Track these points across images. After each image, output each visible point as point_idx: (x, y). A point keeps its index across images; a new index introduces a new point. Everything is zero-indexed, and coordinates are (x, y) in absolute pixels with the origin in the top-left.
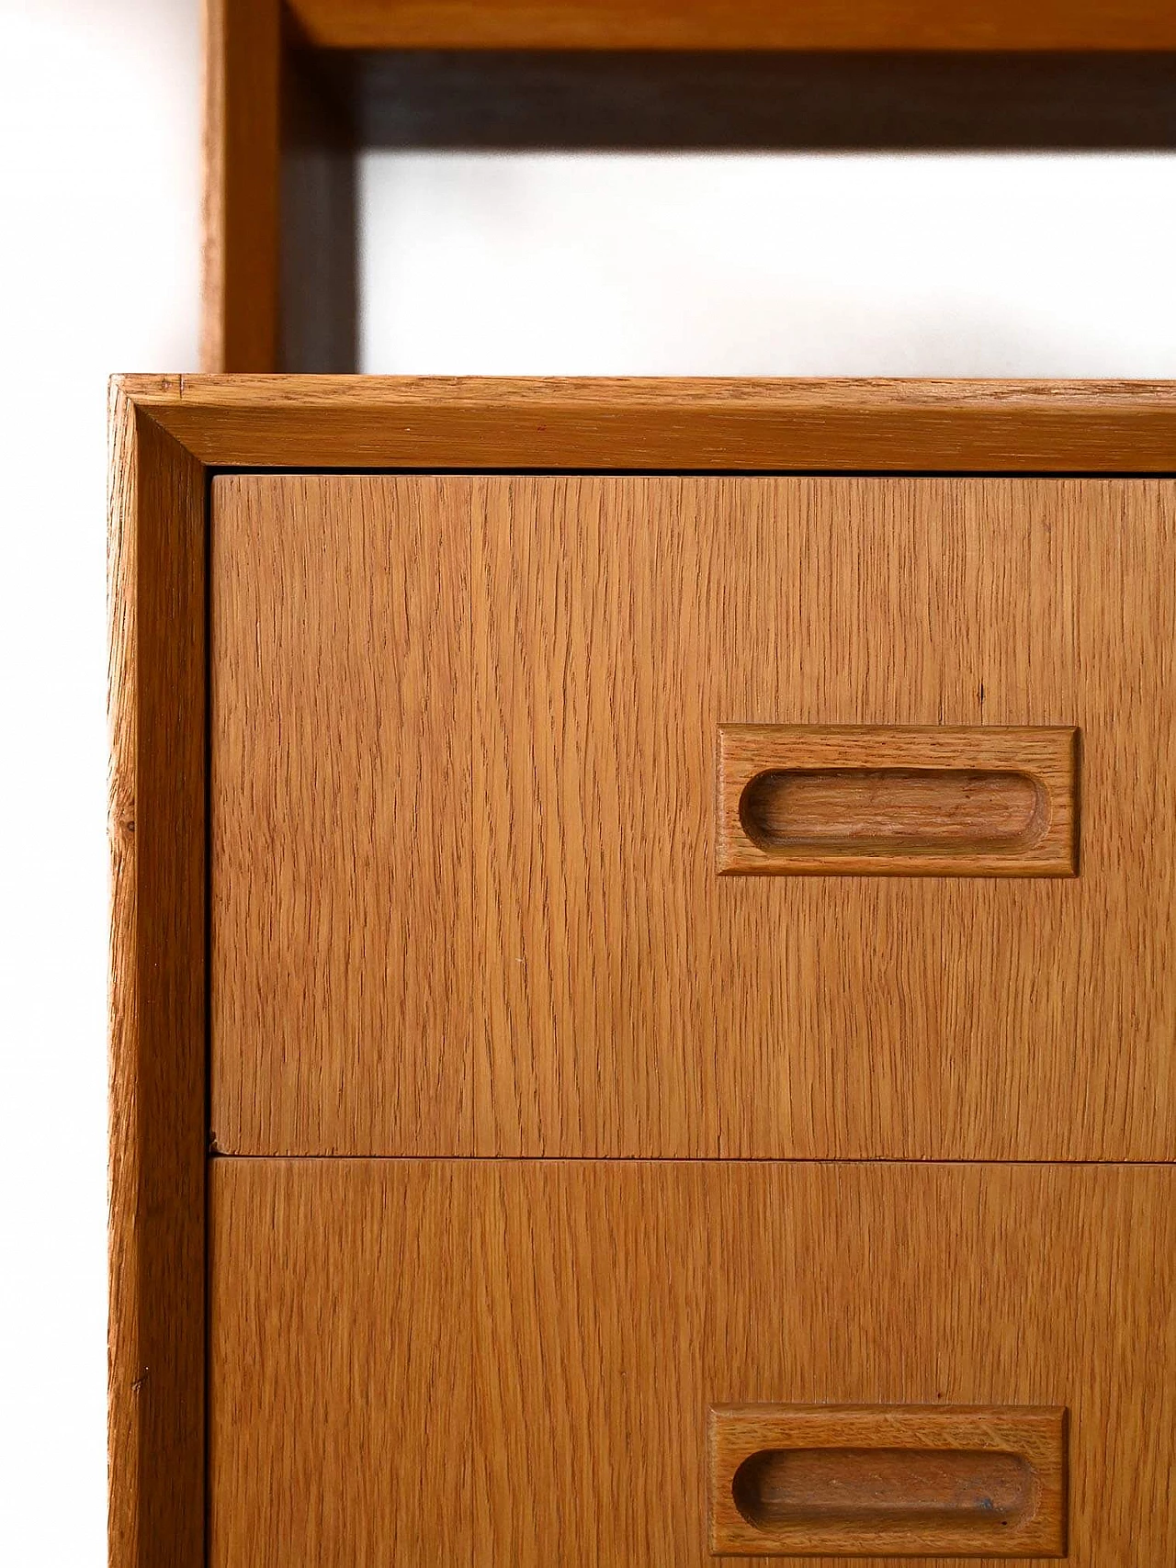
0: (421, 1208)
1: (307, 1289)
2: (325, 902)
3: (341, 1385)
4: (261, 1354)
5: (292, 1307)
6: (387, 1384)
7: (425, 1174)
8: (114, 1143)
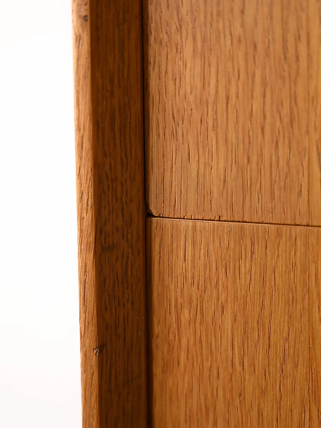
0: (276, 255)
1: (206, 299)
2: (213, 64)
3: (227, 358)
4: (179, 335)
5: (197, 309)
6: (255, 359)
7: (279, 234)
8: (80, 208)
